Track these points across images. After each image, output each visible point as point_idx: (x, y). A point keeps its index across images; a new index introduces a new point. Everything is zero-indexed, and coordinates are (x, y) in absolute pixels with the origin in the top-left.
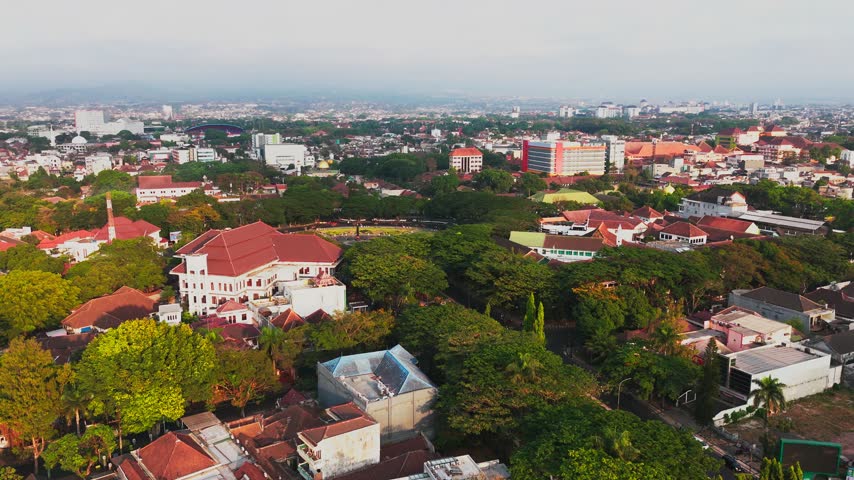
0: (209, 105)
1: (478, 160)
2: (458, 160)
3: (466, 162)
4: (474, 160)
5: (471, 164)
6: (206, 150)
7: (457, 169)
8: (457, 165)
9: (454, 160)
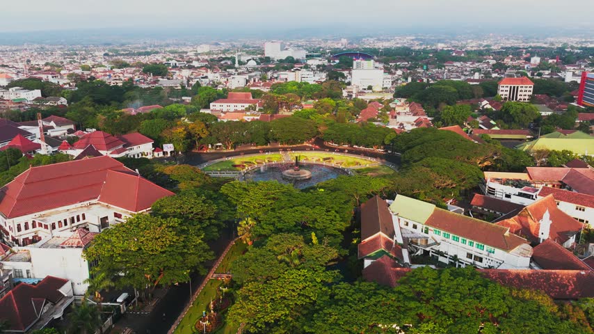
0: (382, 37)
1: (528, 89)
2: (505, 89)
3: (514, 91)
4: (524, 89)
5: (519, 93)
6: (308, 73)
7: (503, 97)
8: (504, 93)
9: (501, 89)
